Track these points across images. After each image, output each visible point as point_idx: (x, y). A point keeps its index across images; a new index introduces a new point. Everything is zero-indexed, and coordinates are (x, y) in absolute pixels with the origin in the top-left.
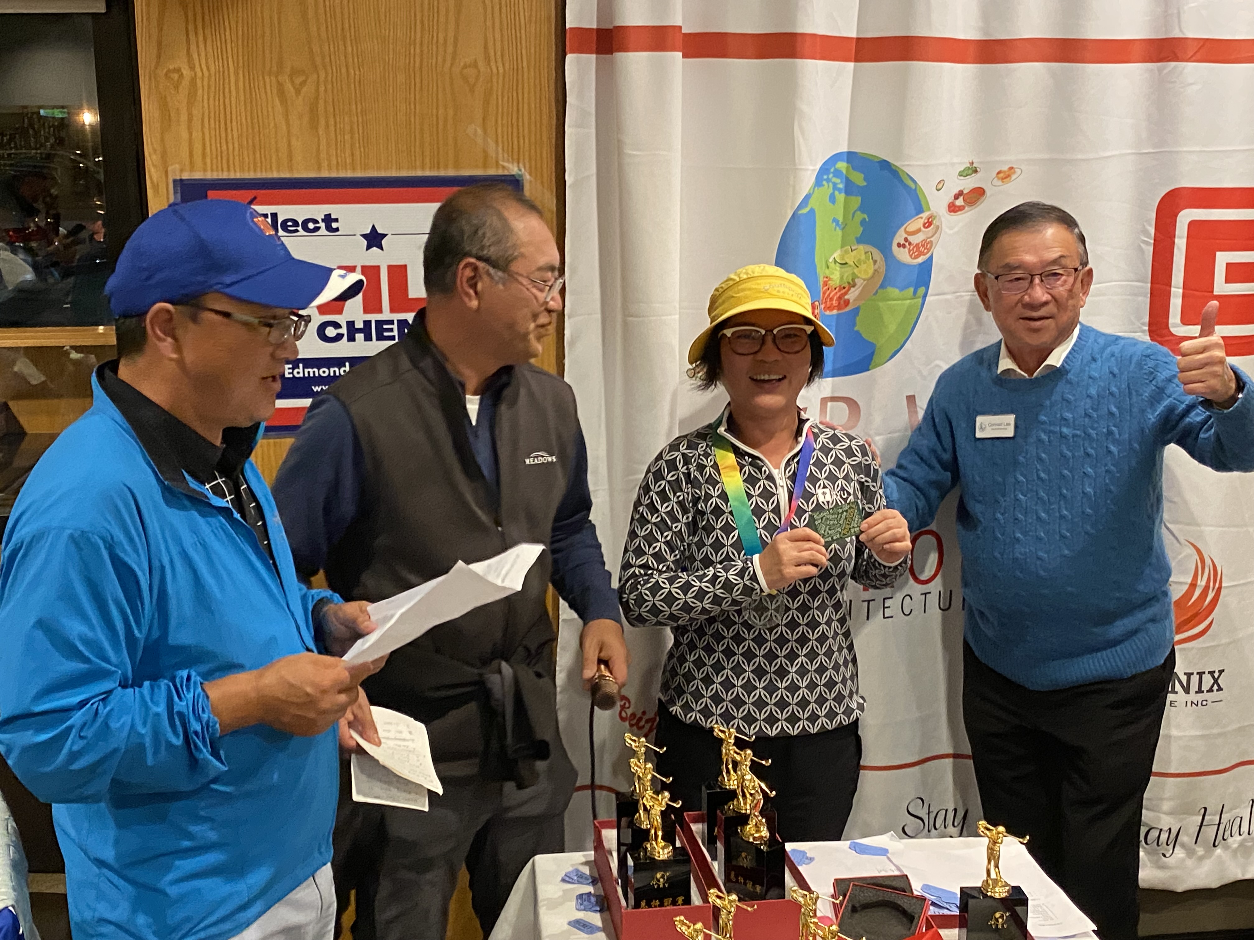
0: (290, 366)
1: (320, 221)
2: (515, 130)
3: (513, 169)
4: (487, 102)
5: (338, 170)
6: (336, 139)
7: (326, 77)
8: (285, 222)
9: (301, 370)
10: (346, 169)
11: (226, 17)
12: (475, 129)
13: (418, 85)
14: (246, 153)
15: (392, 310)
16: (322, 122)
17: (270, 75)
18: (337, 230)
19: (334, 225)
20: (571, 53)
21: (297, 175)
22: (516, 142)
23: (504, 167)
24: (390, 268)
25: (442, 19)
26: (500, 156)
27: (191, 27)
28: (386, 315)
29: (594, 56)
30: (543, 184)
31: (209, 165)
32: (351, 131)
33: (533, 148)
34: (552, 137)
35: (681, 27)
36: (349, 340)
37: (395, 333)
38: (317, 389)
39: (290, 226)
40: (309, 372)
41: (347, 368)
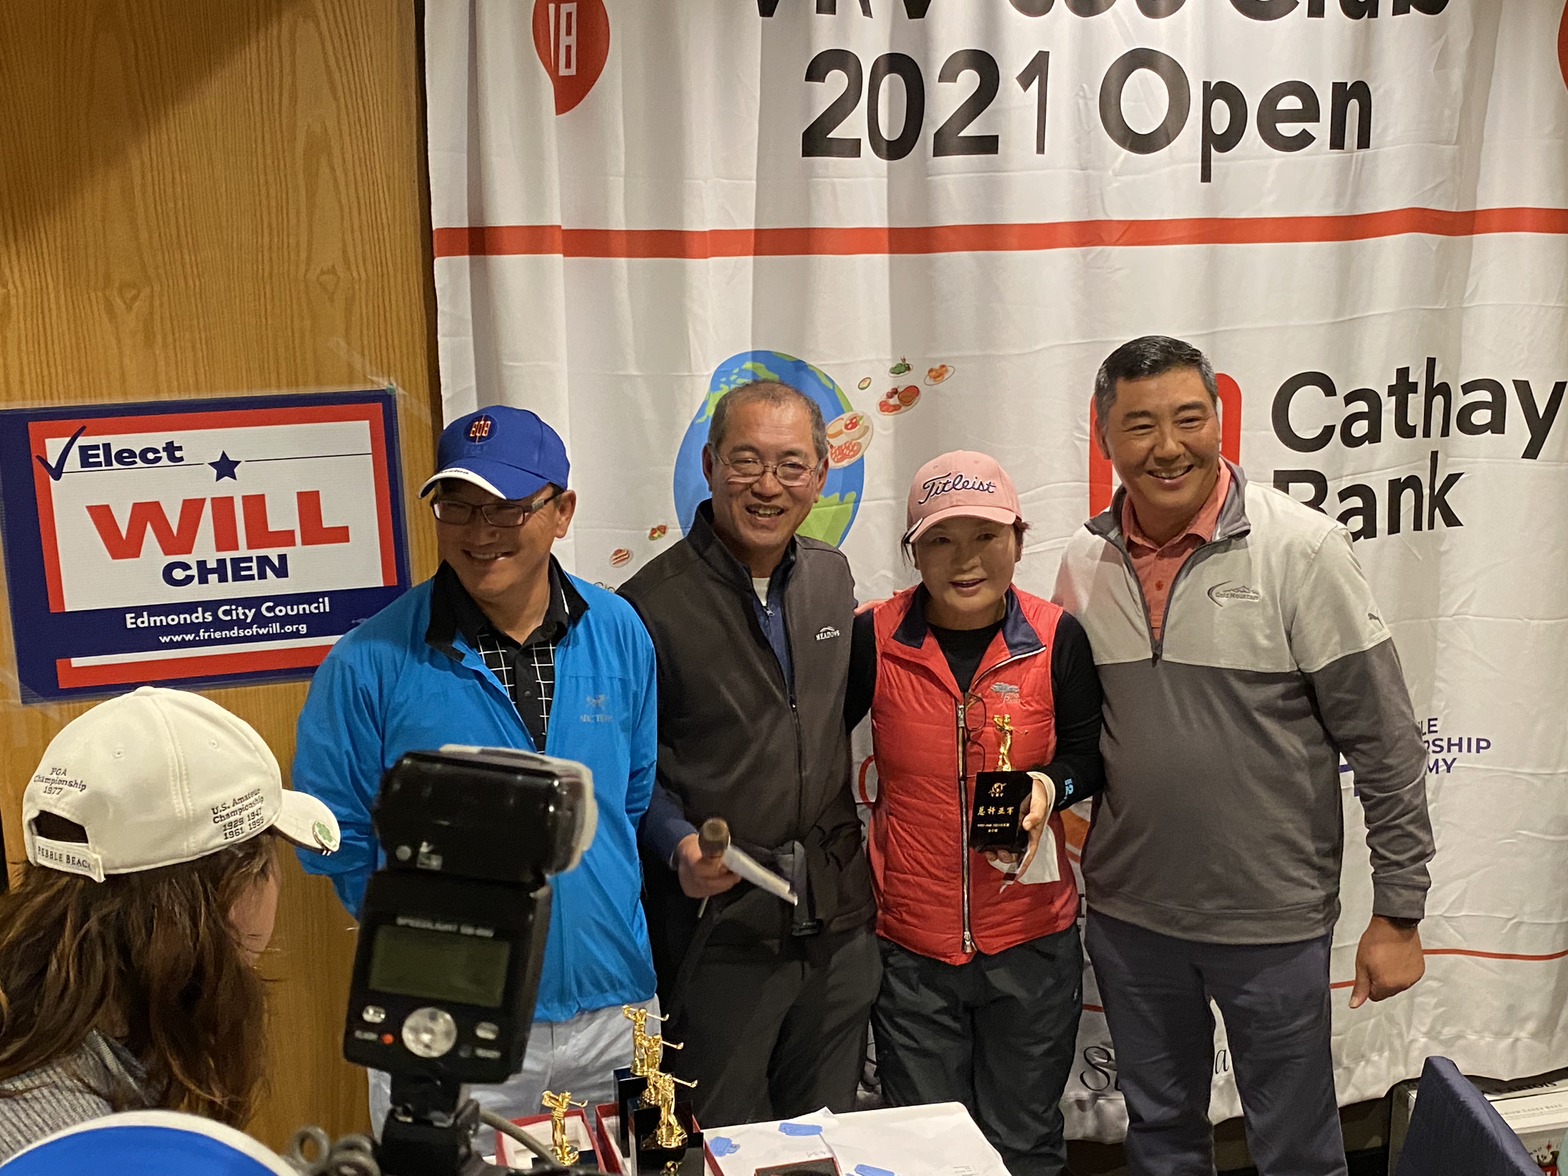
0: (133, 615)
1: (161, 450)
2: (383, 340)
3: (383, 384)
4: (348, 311)
5: (179, 392)
6: (176, 358)
7: (162, 289)
8: (119, 453)
9: (146, 619)
10: (190, 392)
11: (41, 226)
12: (337, 341)
13: (268, 296)
14: (71, 376)
15: (250, 546)
16: (159, 338)
17: (95, 290)
18: (181, 459)
19: (178, 454)
20: (439, 255)
21: (131, 400)
22: (384, 355)
23: (372, 382)
24: (245, 498)
25: (293, 221)
26: (368, 368)
28: (243, 551)
29: (467, 258)
30: (418, 398)
31: (28, 392)
32: (194, 347)
33: (405, 360)
34: (425, 346)
35: (560, 227)
36: (200, 582)
37: (255, 572)
38: (164, 639)
39: (126, 457)
40: (155, 621)
41: (200, 614)
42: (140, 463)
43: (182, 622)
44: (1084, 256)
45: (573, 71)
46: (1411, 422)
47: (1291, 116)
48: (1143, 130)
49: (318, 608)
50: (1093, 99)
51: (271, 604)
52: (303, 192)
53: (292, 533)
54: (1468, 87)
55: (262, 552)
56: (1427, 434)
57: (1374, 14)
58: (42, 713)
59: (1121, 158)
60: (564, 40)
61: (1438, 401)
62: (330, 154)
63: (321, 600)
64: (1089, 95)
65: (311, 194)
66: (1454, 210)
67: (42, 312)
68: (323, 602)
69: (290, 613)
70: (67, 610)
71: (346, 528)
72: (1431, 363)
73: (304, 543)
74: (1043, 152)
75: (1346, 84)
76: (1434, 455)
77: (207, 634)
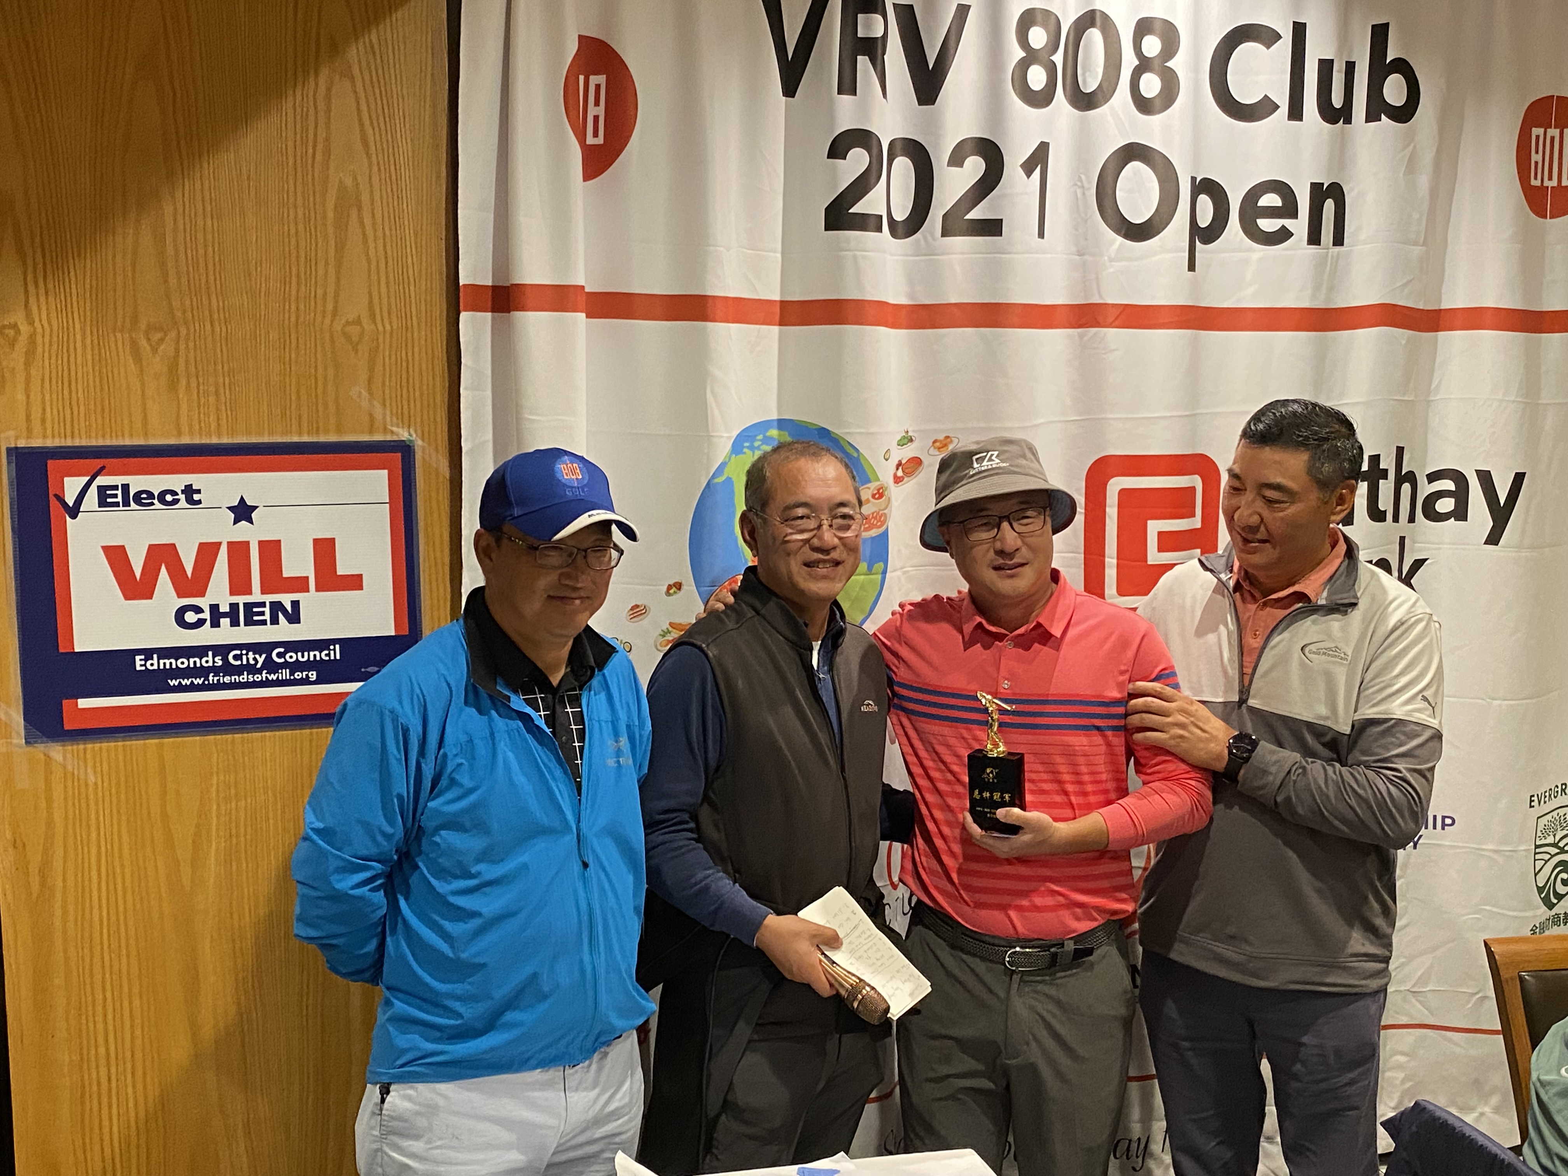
0: (143, 657)
1: (180, 492)
3: (403, 435)
4: (372, 362)
5: (201, 435)
6: (199, 403)
7: (188, 334)
8: (138, 495)
9: (155, 661)
10: (211, 436)
11: (71, 266)
12: (359, 391)
13: (294, 343)
14: (93, 415)
15: (263, 592)
16: (183, 382)
17: (121, 331)
18: (199, 502)
19: (196, 497)
20: (465, 310)
21: (153, 442)
22: (406, 407)
23: (392, 432)
24: (261, 543)
26: (388, 419)
27: (30, 277)
28: (256, 596)
29: (489, 314)
30: (437, 450)
31: (49, 431)
32: (217, 393)
33: (425, 412)
34: (446, 400)
35: (583, 287)
36: (212, 626)
37: (267, 617)
38: (173, 683)
39: (144, 499)
40: (165, 664)
41: (210, 658)
42: (157, 505)
43: (192, 665)
44: (1081, 337)
45: (600, 140)
46: (1382, 509)
47: (1272, 212)
48: (1138, 218)
49: (328, 655)
50: (1089, 189)
51: (282, 650)
52: (332, 243)
53: (307, 578)
54: (1434, 192)
55: (275, 597)
56: (1396, 519)
57: (1348, 121)
58: (45, 755)
59: (1116, 246)
60: (592, 111)
61: (1406, 488)
62: (360, 209)
63: (332, 647)
64: (1086, 185)
65: (340, 248)
66: (1421, 308)
67: (68, 351)
68: (334, 650)
69: (301, 659)
70: (76, 650)
71: (360, 577)
72: (1400, 451)
73: (318, 589)
74: (1043, 238)
75: (1323, 184)
76: (1402, 539)
77: (216, 679)
